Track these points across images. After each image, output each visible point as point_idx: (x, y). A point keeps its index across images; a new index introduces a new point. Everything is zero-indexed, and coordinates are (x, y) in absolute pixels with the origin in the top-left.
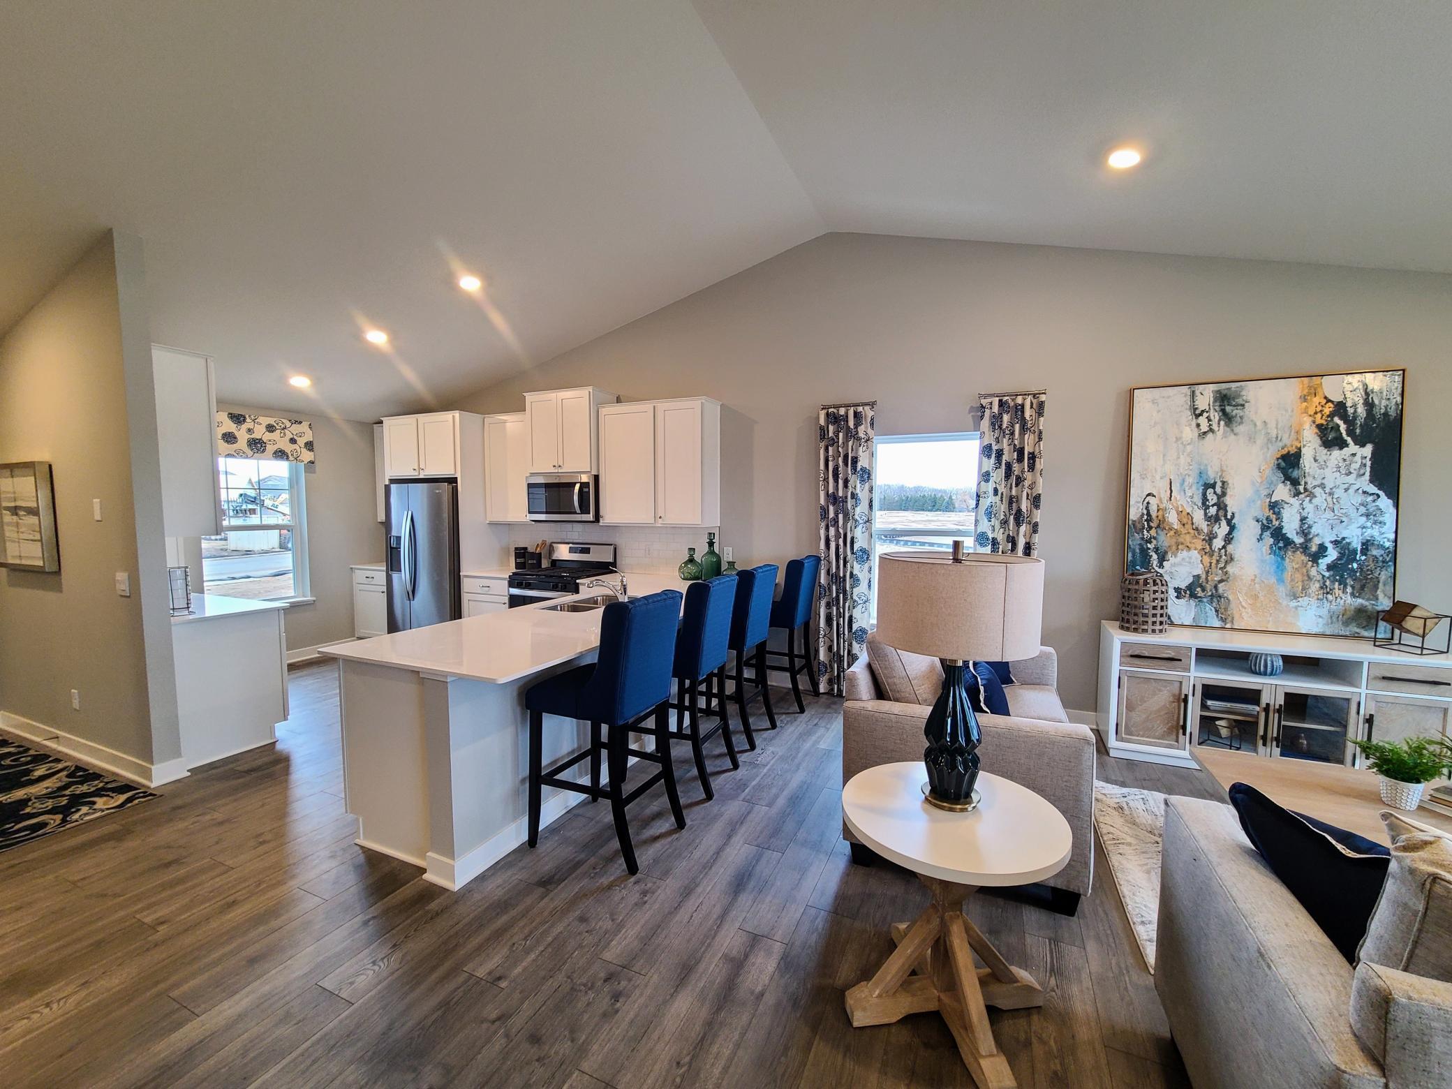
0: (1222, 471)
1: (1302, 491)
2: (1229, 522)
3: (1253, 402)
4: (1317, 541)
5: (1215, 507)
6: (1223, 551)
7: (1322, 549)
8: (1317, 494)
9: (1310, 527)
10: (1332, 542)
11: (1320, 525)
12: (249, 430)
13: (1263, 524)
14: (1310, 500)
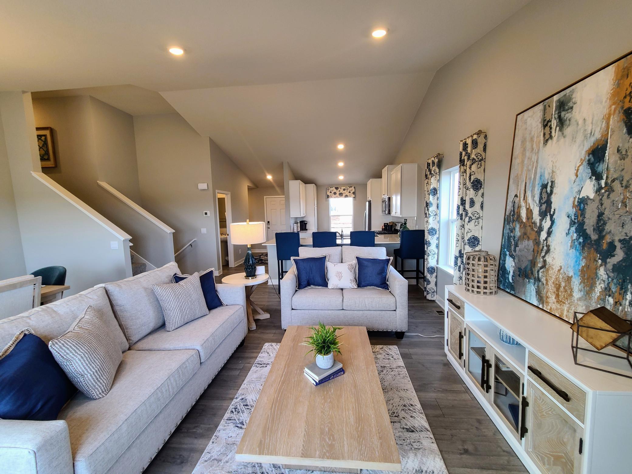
0: (553, 172)
1: (603, 186)
2: (552, 216)
3: (578, 102)
4: (608, 239)
5: (545, 204)
6: (545, 242)
7: (612, 246)
8: (615, 188)
9: (605, 224)
10: (620, 241)
11: (613, 221)
12: (339, 191)
13: (571, 219)
14: (609, 195)
